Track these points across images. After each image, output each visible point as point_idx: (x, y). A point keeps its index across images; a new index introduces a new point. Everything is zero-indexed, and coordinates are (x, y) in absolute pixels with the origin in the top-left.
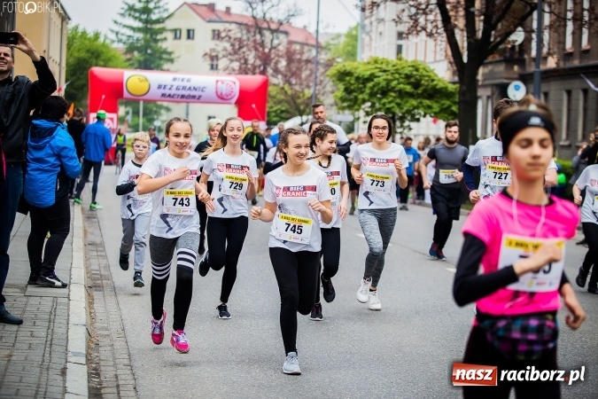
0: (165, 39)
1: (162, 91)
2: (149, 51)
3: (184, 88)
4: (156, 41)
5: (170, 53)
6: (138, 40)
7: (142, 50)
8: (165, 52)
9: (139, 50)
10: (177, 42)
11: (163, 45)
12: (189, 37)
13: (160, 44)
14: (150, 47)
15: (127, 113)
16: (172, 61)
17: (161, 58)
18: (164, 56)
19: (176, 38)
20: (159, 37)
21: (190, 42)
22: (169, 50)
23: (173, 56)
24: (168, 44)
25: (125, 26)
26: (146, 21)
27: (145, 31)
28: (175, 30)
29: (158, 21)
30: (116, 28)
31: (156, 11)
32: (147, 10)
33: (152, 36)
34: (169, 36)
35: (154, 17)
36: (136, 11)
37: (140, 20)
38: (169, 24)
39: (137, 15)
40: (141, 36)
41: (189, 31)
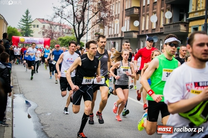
0: (31, 27)
1: (28, 41)
2: (27, 30)
4: (29, 28)
5: (32, 31)
6: (24, 27)
7: (26, 30)
8: (31, 31)
9: (25, 30)
10: (34, 28)
12: (37, 27)
13: (30, 29)
14: (28, 29)
15: (21, 46)
16: (33, 33)
19: (34, 27)
20: (30, 27)
21: (38, 28)
23: (33, 32)
24: (32, 28)
25: (21, 24)
26: (27, 23)
27: (26, 25)
28: (34, 25)
29: (30, 23)
30: (19, 25)
31: (29, 20)
32: (27, 20)
33: (28, 26)
34: (32, 27)
35: (29, 22)
36: (24, 20)
37: (25, 23)
38: (33, 24)
39: (25, 21)
40: (25, 26)
41: (37, 25)
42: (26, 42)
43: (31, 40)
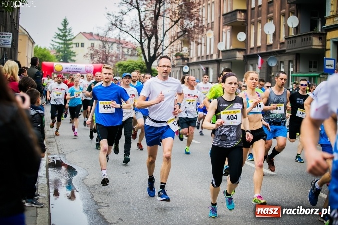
0: (72, 47)
1: (67, 70)
3: (74, 69)
4: (69, 48)
5: (74, 53)
6: (61, 48)
8: (72, 53)
9: (62, 52)
10: (77, 48)
11: (71, 50)
12: (82, 46)
13: (70, 49)
14: (66, 51)
16: (75, 56)
17: (70, 55)
18: (72, 54)
19: (76, 47)
20: (70, 47)
21: (82, 48)
22: (74, 52)
23: (75, 54)
24: (73, 49)
25: (56, 42)
26: (64, 40)
27: (64, 44)
28: (76, 44)
29: (69, 40)
30: (52, 43)
31: (69, 36)
32: (65, 36)
33: (67, 46)
34: (74, 46)
35: (67, 39)
36: (60, 36)
37: (62, 40)
38: (74, 41)
39: (61, 38)
40: (63, 46)
41: (82, 44)
42: (65, 71)
43: (71, 68)
